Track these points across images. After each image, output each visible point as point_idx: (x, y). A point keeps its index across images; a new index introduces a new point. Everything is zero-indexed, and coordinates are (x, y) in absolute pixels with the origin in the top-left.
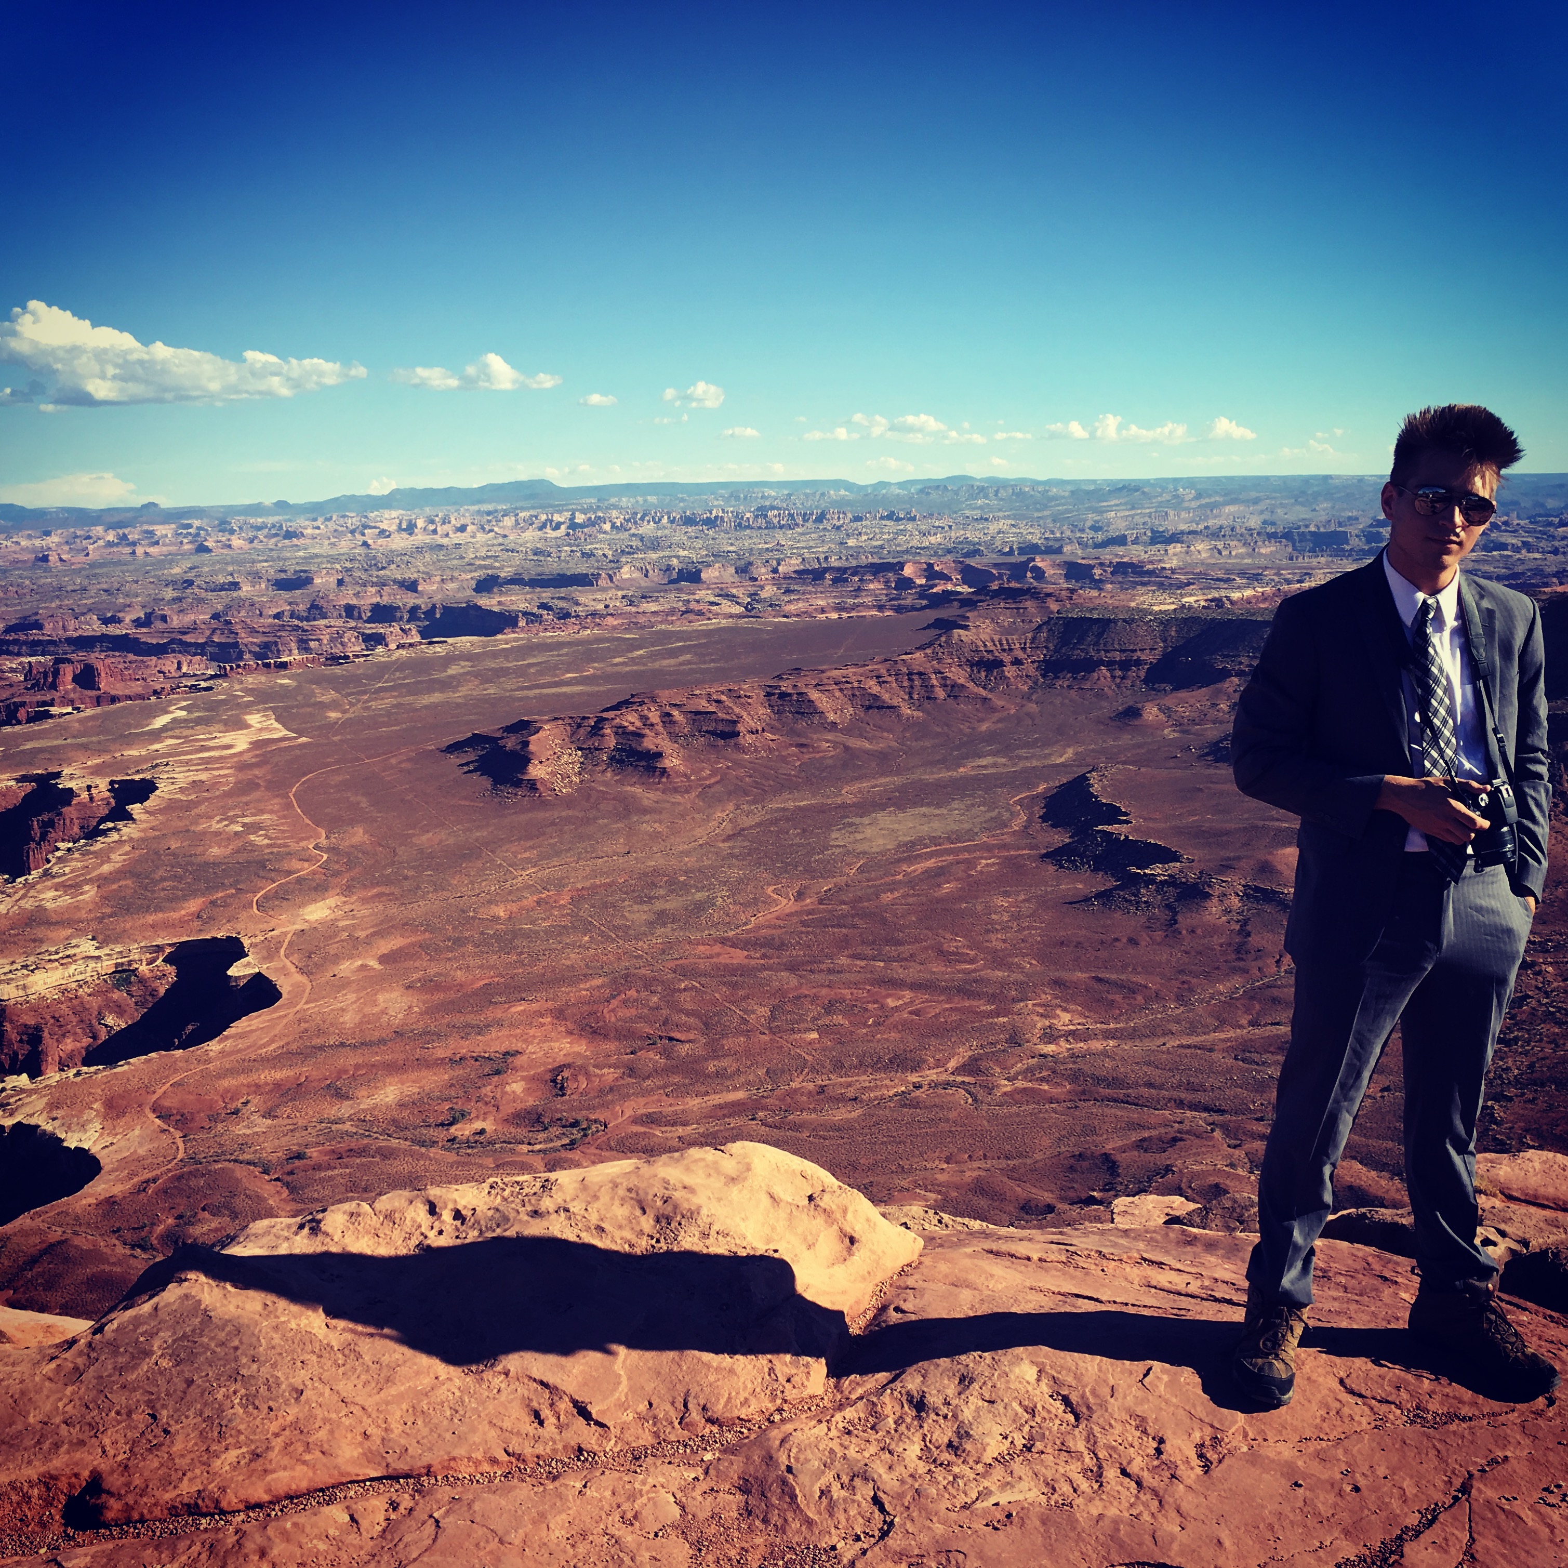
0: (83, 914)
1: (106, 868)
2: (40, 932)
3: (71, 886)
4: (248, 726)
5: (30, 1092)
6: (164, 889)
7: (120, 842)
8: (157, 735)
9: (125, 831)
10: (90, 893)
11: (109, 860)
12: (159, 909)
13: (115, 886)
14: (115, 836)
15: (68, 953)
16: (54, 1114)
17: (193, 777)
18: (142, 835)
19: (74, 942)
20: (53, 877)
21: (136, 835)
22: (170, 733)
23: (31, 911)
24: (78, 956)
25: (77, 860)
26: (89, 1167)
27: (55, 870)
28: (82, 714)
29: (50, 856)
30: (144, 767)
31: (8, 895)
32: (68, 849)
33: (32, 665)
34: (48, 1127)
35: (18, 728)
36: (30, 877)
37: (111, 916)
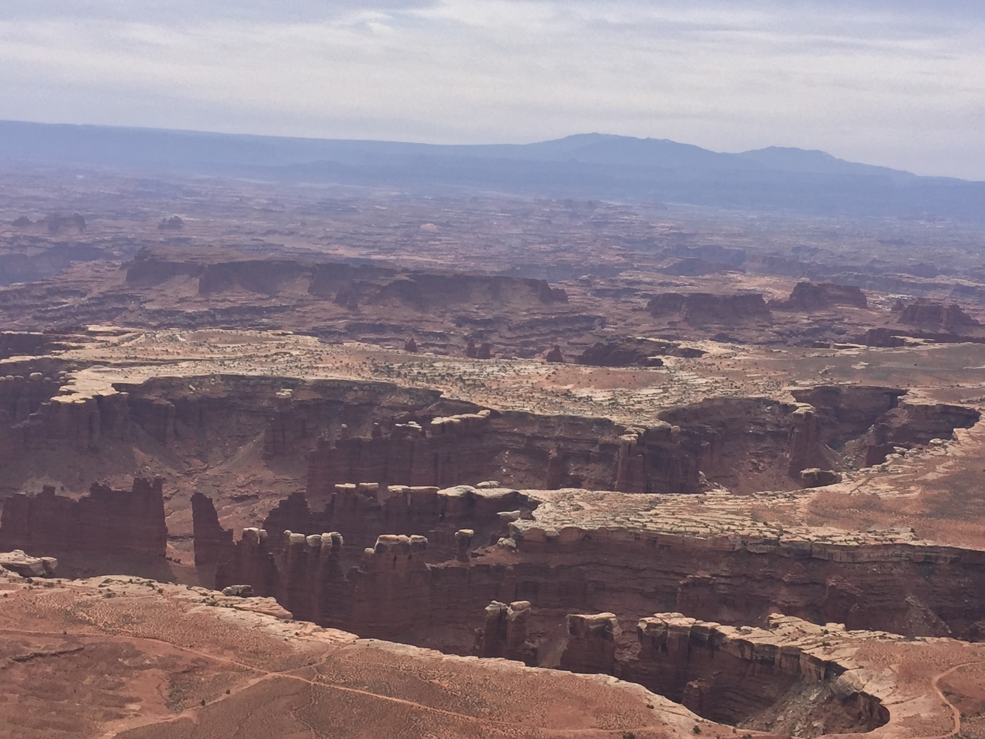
0: (907, 509)
1: (930, 476)
2: (872, 515)
3: (901, 484)
5: (846, 640)
6: (974, 504)
7: (945, 458)
9: (951, 449)
10: (915, 492)
11: (934, 470)
12: (967, 519)
13: (936, 492)
14: (942, 452)
15: (890, 537)
16: (861, 663)
18: (964, 454)
19: (896, 529)
20: (890, 474)
21: (959, 454)
23: (869, 497)
24: (898, 542)
25: (909, 464)
26: (880, 715)
27: (890, 468)
28: (931, 347)
29: (888, 457)
30: (974, 399)
31: (853, 480)
32: (903, 454)
33: (899, 301)
34: (854, 672)
35: (881, 349)
36: (871, 470)
37: (929, 515)
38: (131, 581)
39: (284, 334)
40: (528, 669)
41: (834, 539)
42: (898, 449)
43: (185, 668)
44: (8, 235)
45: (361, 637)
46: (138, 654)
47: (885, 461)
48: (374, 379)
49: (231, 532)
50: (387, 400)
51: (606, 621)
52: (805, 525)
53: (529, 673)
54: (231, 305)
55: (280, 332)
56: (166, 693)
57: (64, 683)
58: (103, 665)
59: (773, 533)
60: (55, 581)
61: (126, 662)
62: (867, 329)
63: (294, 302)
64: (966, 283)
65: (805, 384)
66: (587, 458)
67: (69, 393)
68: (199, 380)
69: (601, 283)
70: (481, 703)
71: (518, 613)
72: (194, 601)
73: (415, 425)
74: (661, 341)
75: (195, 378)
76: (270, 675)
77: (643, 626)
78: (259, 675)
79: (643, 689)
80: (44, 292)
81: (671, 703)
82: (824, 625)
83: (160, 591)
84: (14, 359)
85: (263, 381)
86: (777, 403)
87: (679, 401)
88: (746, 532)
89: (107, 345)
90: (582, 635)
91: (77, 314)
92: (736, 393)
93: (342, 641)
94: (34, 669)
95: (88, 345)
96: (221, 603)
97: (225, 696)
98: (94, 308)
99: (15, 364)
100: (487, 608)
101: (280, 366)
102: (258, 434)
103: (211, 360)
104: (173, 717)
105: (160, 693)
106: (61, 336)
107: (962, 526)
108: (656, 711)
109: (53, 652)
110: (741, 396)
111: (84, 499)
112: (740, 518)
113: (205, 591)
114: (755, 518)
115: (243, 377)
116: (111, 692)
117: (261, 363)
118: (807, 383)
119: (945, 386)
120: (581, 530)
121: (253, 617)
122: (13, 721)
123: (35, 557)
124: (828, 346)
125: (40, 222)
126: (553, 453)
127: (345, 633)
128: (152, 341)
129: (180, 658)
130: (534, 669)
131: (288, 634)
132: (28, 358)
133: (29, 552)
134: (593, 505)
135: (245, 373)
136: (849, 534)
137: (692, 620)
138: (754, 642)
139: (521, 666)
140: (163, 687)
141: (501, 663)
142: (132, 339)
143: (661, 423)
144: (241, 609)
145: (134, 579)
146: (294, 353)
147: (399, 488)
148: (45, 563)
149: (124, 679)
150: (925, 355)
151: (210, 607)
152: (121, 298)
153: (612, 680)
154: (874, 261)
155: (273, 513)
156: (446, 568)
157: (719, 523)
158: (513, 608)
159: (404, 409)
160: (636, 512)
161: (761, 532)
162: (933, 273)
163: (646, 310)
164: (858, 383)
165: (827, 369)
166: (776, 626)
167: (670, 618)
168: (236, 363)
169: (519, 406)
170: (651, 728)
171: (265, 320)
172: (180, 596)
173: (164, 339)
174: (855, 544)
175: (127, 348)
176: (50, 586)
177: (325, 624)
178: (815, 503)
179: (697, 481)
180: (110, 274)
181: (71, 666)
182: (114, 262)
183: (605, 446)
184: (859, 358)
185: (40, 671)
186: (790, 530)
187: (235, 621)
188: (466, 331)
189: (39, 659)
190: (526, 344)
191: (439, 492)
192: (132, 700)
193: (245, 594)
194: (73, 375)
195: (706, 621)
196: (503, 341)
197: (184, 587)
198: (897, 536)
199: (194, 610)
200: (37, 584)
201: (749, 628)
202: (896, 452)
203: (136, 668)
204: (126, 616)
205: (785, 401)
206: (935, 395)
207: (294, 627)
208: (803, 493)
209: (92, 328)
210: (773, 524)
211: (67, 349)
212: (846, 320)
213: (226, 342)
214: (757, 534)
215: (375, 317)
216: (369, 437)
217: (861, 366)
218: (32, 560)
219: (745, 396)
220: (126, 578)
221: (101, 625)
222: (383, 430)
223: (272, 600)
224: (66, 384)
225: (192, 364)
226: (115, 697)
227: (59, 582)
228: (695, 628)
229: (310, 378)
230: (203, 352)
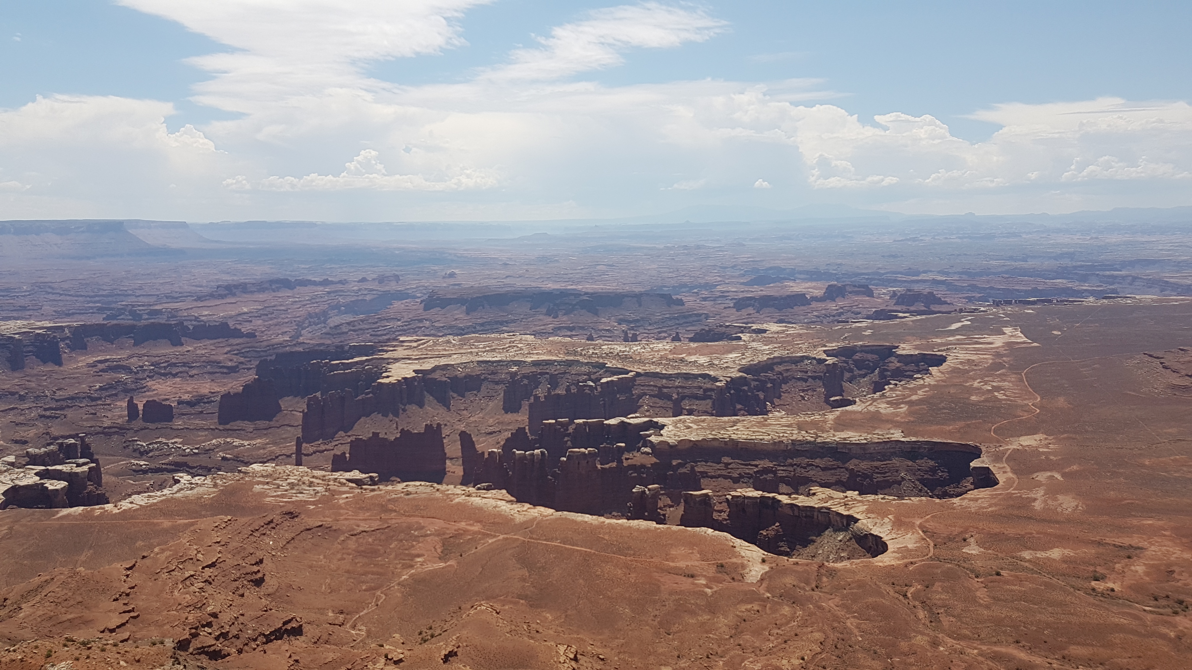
0: (899, 419)
1: (914, 398)
2: (876, 423)
3: (895, 403)
4: (1005, 334)
5: (858, 502)
6: (943, 413)
7: (923, 386)
8: (953, 333)
9: (927, 380)
10: (904, 408)
11: (916, 394)
12: (938, 423)
13: (917, 407)
14: (922, 382)
15: (887, 436)
16: (868, 515)
17: (968, 357)
18: (936, 383)
19: (891, 431)
20: (887, 398)
21: (933, 383)
22: (960, 333)
23: (873, 412)
24: (893, 439)
25: (900, 391)
26: (882, 546)
27: (887, 394)
28: (915, 318)
29: (886, 387)
30: (943, 348)
31: (863, 402)
32: (896, 385)
33: (894, 291)
34: (865, 521)
35: (881, 322)
36: (875, 395)
37: (912, 422)
38: (421, 485)
39: (514, 335)
40: (658, 526)
41: (851, 439)
42: (893, 382)
43: (451, 535)
44: (355, 288)
45: (557, 511)
46: (423, 528)
47: (885, 389)
48: (566, 358)
49: (483, 453)
50: (574, 370)
51: (706, 495)
52: (832, 431)
53: (659, 529)
54: (485, 320)
55: (511, 334)
56: (439, 550)
57: (380, 547)
58: (402, 536)
59: (812, 437)
60: (376, 487)
61: (416, 533)
62: (874, 310)
63: (522, 316)
64: (939, 278)
65: (833, 346)
66: (696, 397)
67: (388, 377)
68: (465, 365)
69: (705, 293)
70: (629, 548)
71: (652, 492)
72: (457, 494)
73: (591, 384)
74: (741, 325)
75: (462, 363)
76: (501, 537)
77: (729, 497)
78: (495, 536)
79: (729, 536)
80: (376, 320)
81: (747, 544)
82: (844, 492)
83: (438, 490)
84: (356, 359)
85: (501, 363)
86: (815, 358)
87: (752, 360)
88: (794, 438)
89: (410, 348)
90: (692, 504)
91: (395, 332)
92: (788, 354)
93: (545, 514)
94: (361, 540)
95: (399, 349)
96: (474, 495)
97: (474, 551)
98: (405, 328)
99: (357, 362)
100: (634, 490)
101: (511, 354)
102: (499, 394)
103: (471, 352)
104: (442, 565)
105: (436, 549)
106: (383, 344)
107: (934, 428)
108: (737, 549)
109: (373, 529)
110: (791, 355)
111: (396, 439)
112: (791, 429)
113: (464, 488)
114: (800, 428)
115: (489, 361)
116: (407, 552)
117: (500, 353)
118: (834, 345)
119: (924, 342)
120: (691, 441)
121: (493, 502)
122: (348, 572)
123: (365, 473)
124: (848, 322)
125: (374, 279)
126: (675, 396)
127: (547, 509)
128: (435, 344)
129: (448, 529)
130: (661, 526)
131: (512, 512)
132: (364, 358)
133: (362, 472)
134: (698, 425)
135: (491, 359)
136: (861, 436)
137: (761, 492)
138: (800, 505)
139: (653, 524)
140: (437, 547)
141: (641, 523)
142: (425, 343)
143: (741, 374)
144: (485, 498)
145: (423, 483)
146: (520, 345)
147: (581, 421)
148: (371, 477)
149: (414, 543)
150: (911, 323)
151: (467, 498)
152: (421, 321)
153: (710, 531)
154: (879, 268)
155: (507, 440)
156: (610, 468)
157: (777, 433)
158: (649, 490)
159: (585, 375)
160: (724, 428)
161: (804, 437)
162: (918, 274)
163: (733, 307)
164: (867, 343)
165: (846, 335)
166: (814, 494)
167: (746, 492)
168: (485, 354)
169: (653, 369)
170: (734, 560)
171: (504, 328)
172: (449, 492)
173: (444, 342)
174: (865, 442)
175: (421, 349)
176: (373, 490)
177: (535, 504)
178: (838, 418)
179: (766, 408)
180: (414, 307)
181: (383, 537)
182: (417, 300)
183: (706, 390)
184: (867, 328)
185: (365, 541)
186: (823, 435)
187: (481, 505)
188: (624, 327)
189: (364, 534)
190: (660, 333)
191: (605, 422)
192: (419, 556)
193: (488, 489)
194: (390, 366)
195: (769, 493)
196: (647, 331)
197: (452, 486)
198: (892, 436)
199: (457, 500)
200: (365, 489)
201: (797, 496)
202: (890, 384)
203: (422, 536)
204: (416, 506)
205: (820, 357)
206: (917, 347)
207: (517, 507)
208: (831, 412)
209: (401, 339)
210: (812, 432)
211: (387, 351)
212: (861, 306)
213: (479, 342)
214: (801, 438)
215: (569, 322)
216: (564, 392)
217: (868, 332)
218: (364, 476)
219: (794, 355)
220: (418, 483)
221: (402, 511)
222: (573, 387)
223: (504, 491)
224: (386, 372)
225: (460, 356)
226: (408, 555)
227: (379, 488)
228: (762, 497)
229: (529, 360)
230: (466, 349)
